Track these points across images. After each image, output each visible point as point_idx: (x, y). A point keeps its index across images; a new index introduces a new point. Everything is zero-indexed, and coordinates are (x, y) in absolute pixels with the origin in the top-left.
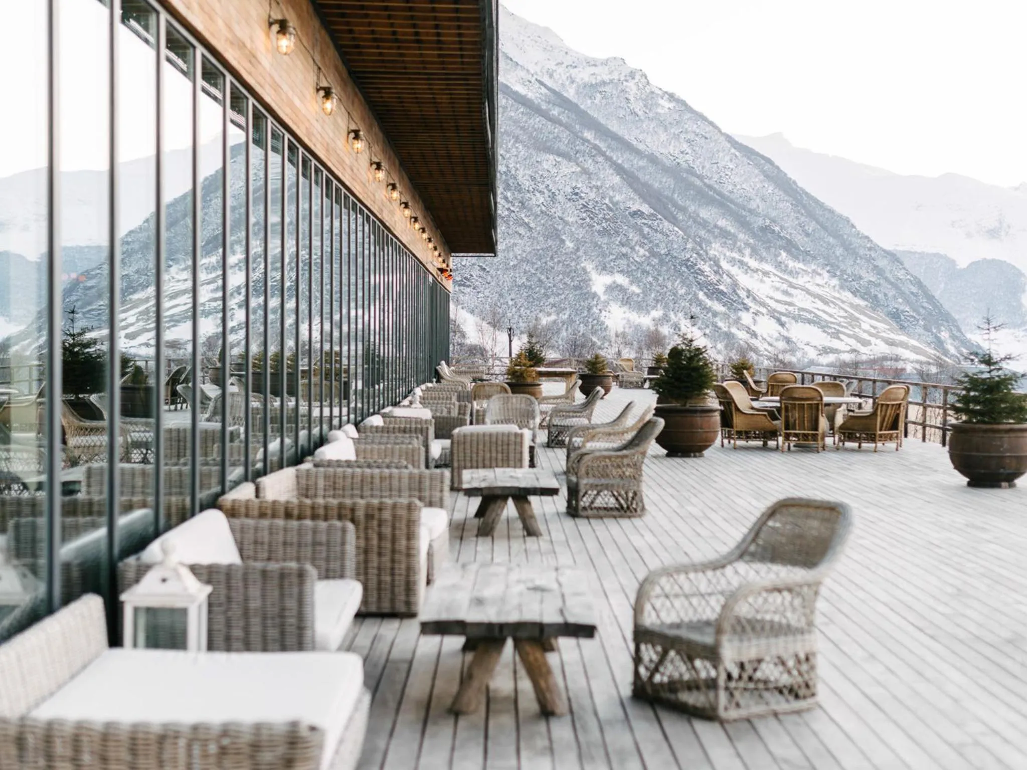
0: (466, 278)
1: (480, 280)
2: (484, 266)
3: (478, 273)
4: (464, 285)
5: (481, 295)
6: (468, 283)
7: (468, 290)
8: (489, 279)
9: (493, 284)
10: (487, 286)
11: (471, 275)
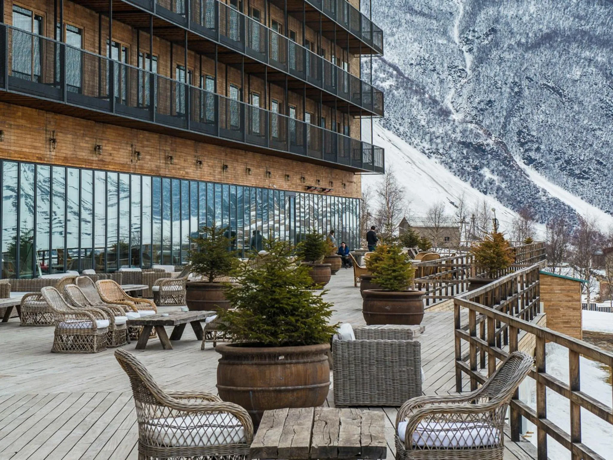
0: (584, 172)
1: (597, 173)
2: (601, 160)
3: (595, 166)
4: (583, 178)
5: (598, 186)
6: (586, 176)
7: (587, 182)
8: (606, 171)
9: (609, 176)
10: (604, 178)
11: (589, 169)
